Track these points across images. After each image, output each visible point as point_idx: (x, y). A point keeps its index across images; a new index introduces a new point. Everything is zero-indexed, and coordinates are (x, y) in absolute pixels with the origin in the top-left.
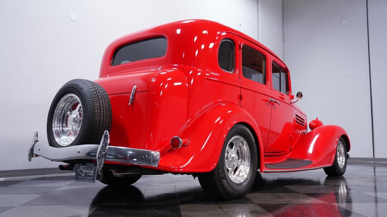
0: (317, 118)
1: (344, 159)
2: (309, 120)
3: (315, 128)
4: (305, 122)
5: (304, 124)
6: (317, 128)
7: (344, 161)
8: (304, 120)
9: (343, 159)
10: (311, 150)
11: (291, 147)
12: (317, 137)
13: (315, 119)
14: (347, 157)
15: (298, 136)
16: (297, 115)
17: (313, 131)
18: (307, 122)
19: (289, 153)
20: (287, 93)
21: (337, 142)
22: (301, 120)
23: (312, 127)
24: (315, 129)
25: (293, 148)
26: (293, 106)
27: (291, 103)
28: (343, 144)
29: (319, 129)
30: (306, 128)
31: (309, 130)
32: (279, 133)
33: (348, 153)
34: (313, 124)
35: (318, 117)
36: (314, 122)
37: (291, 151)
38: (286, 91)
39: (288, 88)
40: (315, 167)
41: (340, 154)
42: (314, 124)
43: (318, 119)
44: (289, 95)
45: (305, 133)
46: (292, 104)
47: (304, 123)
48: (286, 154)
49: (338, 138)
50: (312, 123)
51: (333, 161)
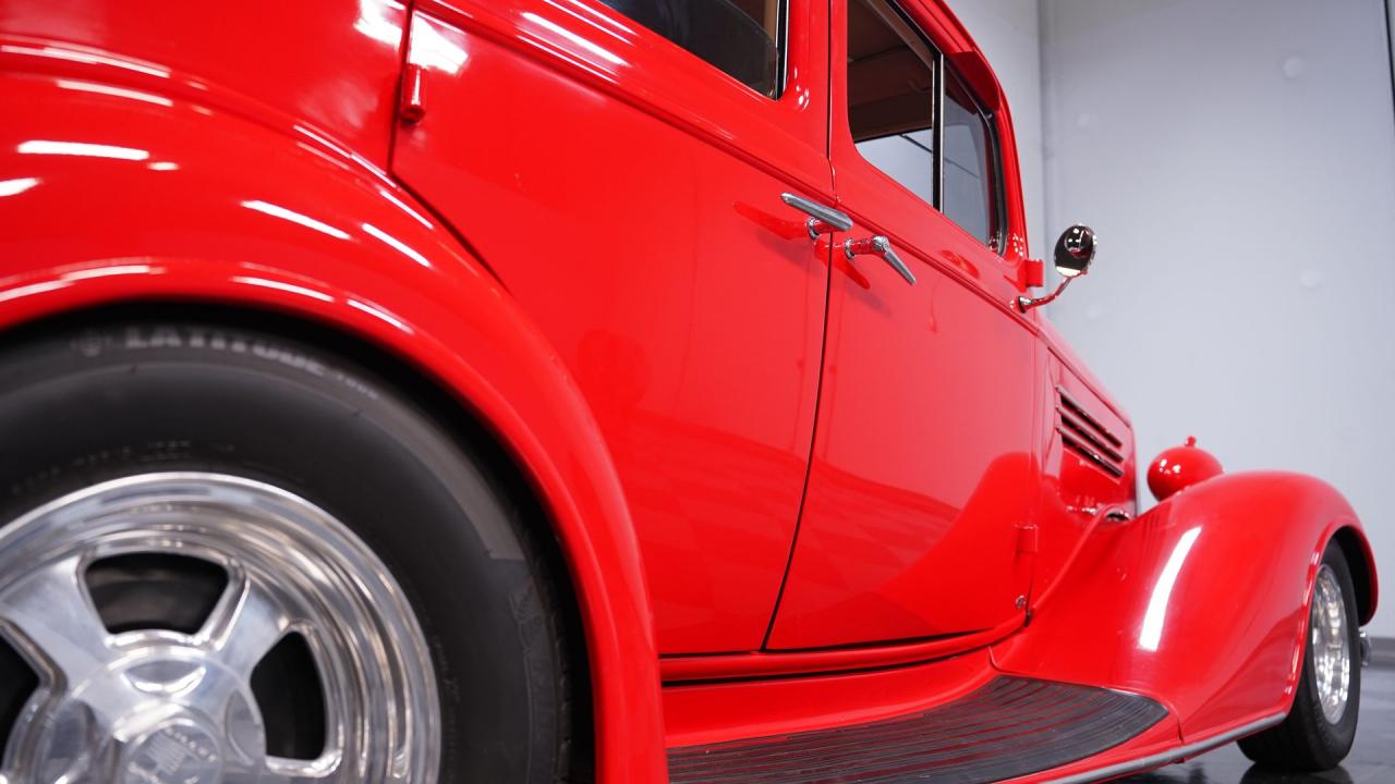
0: (1191, 441)
1: (1346, 668)
2: (1146, 449)
3: (1181, 487)
4: (1122, 453)
5: (1119, 467)
6: (1187, 488)
7: (1345, 680)
8: (1117, 444)
9: (1337, 669)
10: (1150, 633)
11: (1028, 599)
12: (1189, 539)
13: (1179, 442)
14: (1358, 651)
15: (1081, 530)
16: (1066, 402)
17: (1169, 506)
18: (1132, 456)
19: (1017, 640)
20: (994, 245)
21: (1312, 568)
22: (1108, 445)
23: (1161, 484)
24: (1179, 493)
25: (1042, 607)
26: (1035, 333)
27: (1022, 308)
28: (1340, 580)
29: (1198, 497)
30: (1132, 494)
31: (1147, 501)
32: (956, 510)
33: (1366, 632)
34: (1169, 466)
35: (1193, 435)
36: (1173, 456)
37: (1027, 622)
38: (993, 234)
39: (1004, 212)
40: (1183, 744)
41: (1326, 637)
42: (1177, 469)
43: (1198, 445)
44: (1010, 254)
45: (1122, 517)
46: (1027, 316)
47: (1117, 459)
48: (994, 644)
49: (1318, 549)
50: (1164, 463)
51: (1289, 690)
